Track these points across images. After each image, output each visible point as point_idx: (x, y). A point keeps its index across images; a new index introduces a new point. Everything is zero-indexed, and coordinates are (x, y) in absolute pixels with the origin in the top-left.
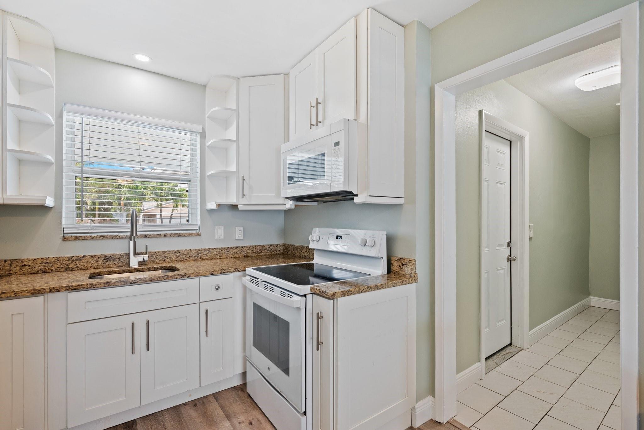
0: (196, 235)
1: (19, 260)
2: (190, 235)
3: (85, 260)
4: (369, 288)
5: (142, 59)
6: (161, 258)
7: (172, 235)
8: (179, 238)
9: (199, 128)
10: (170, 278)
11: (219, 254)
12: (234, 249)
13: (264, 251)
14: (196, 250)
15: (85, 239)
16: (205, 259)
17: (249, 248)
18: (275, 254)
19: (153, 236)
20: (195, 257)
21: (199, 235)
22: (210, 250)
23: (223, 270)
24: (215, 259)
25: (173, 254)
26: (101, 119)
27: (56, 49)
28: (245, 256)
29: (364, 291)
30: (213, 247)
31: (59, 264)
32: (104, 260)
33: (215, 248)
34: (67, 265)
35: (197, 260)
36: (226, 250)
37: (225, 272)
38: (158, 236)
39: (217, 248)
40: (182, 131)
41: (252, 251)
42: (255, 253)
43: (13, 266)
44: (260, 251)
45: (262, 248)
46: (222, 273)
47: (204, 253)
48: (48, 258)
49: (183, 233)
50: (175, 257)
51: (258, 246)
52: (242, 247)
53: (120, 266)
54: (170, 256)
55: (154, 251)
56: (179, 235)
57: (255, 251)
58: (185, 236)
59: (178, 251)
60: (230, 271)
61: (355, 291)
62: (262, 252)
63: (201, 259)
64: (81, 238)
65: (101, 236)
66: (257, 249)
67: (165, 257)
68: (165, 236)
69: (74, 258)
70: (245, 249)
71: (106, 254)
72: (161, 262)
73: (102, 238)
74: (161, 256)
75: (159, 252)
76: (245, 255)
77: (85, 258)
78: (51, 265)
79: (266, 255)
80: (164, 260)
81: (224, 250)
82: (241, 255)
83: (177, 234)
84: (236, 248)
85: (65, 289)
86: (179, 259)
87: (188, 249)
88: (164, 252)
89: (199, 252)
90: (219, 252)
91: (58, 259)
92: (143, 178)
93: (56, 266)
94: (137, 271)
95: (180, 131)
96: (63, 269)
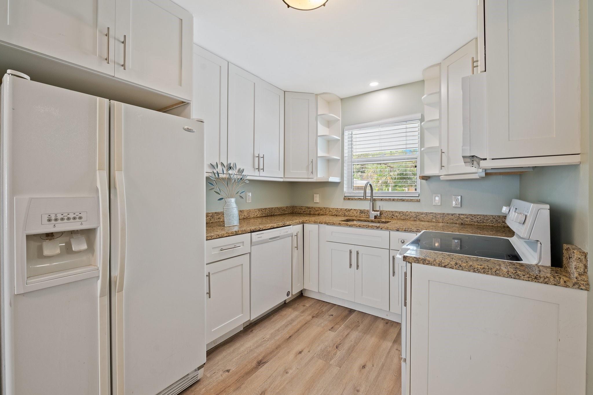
0: (415, 200)
1: (328, 208)
2: (411, 201)
3: (352, 211)
4: (458, 265)
5: (374, 84)
6: (390, 216)
7: (398, 200)
8: (403, 203)
9: (419, 116)
10: (370, 227)
11: (435, 218)
12: (449, 215)
13: (486, 221)
14: (415, 212)
15: (352, 199)
16: (422, 221)
17: (467, 216)
18: (503, 226)
19: (386, 200)
20: (414, 218)
21: (418, 201)
22: (426, 214)
23: (407, 229)
24: (431, 222)
25: (398, 214)
26: (362, 129)
27: (342, 100)
28: (462, 224)
29: (450, 266)
30: (430, 212)
31: (342, 212)
32: (360, 212)
33: (431, 213)
34: (345, 213)
35: (416, 221)
36: (441, 216)
37: (408, 230)
38: (389, 200)
39: (433, 213)
40: (407, 122)
41: (471, 220)
42: (475, 222)
43: (327, 211)
44: (481, 220)
45: (484, 218)
46: (406, 231)
47: (422, 216)
48: (338, 209)
49: (405, 199)
50: (399, 216)
51: (479, 215)
52: (459, 214)
53: (367, 218)
54: (396, 215)
55: (387, 210)
56: (403, 200)
57: (475, 220)
58: (407, 201)
59: (402, 212)
60: (412, 230)
61: (435, 262)
62: (483, 222)
63: (419, 220)
64: (350, 199)
65: (359, 198)
66: (477, 218)
67: (393, 215)
68: (394, 200)
69: (347, 210)
70: (462, 216)
71: (361, 209)
72: (390, 218)
73: (359, 199)
74: (390, 214)
75: (389, 211)
76: (463, 222)
77: (352, 210)
78: (339, 212)
79: (489, 226)
80: (393, 217)
81: (440, 215)
82: (458, 222)
83: (401, 199)
84: (452, 215)
85: (324, 223)
86: (402, 218)
87: (409, 211)
88: (392, 212)
89: (417, 214)
90: (435, 216)
91: (341, 209)
92: (383, 161)
93: (341, 213)
94: (372, 221)
95: (406, 122)
96: (343, 215)
